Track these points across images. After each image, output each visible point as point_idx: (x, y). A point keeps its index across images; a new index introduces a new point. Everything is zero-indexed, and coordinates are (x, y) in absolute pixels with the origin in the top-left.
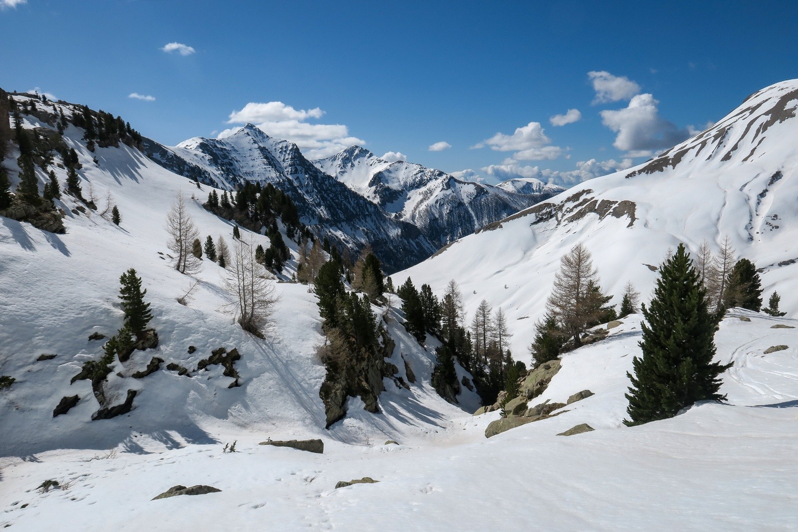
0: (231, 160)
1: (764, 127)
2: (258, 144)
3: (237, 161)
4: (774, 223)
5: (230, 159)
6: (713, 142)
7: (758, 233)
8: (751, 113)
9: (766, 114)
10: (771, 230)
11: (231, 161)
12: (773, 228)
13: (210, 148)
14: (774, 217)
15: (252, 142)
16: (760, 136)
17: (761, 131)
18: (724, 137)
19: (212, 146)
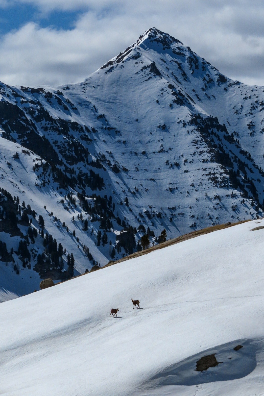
0: (97, 165)
2: (191, 108)
3: (116, 170)
5: (93, 164)
11: (96, 171)
13: (26, 121)
15: (170, 97)
19: (32, 113)
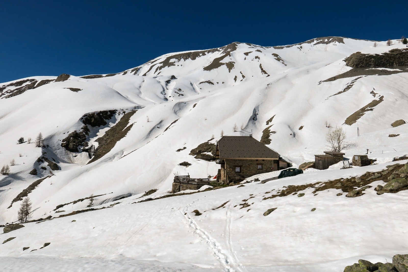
1: (160, 68)
4: (180, 93)
6: (131, 72)
7: (170, 97)
8: (151, 63)
9: (160, 63)
10: (179, 96)
12: (180, 95)
14: (179, 89)
16: (158, 71)
17: (159, 69)
18: (138, 71)
